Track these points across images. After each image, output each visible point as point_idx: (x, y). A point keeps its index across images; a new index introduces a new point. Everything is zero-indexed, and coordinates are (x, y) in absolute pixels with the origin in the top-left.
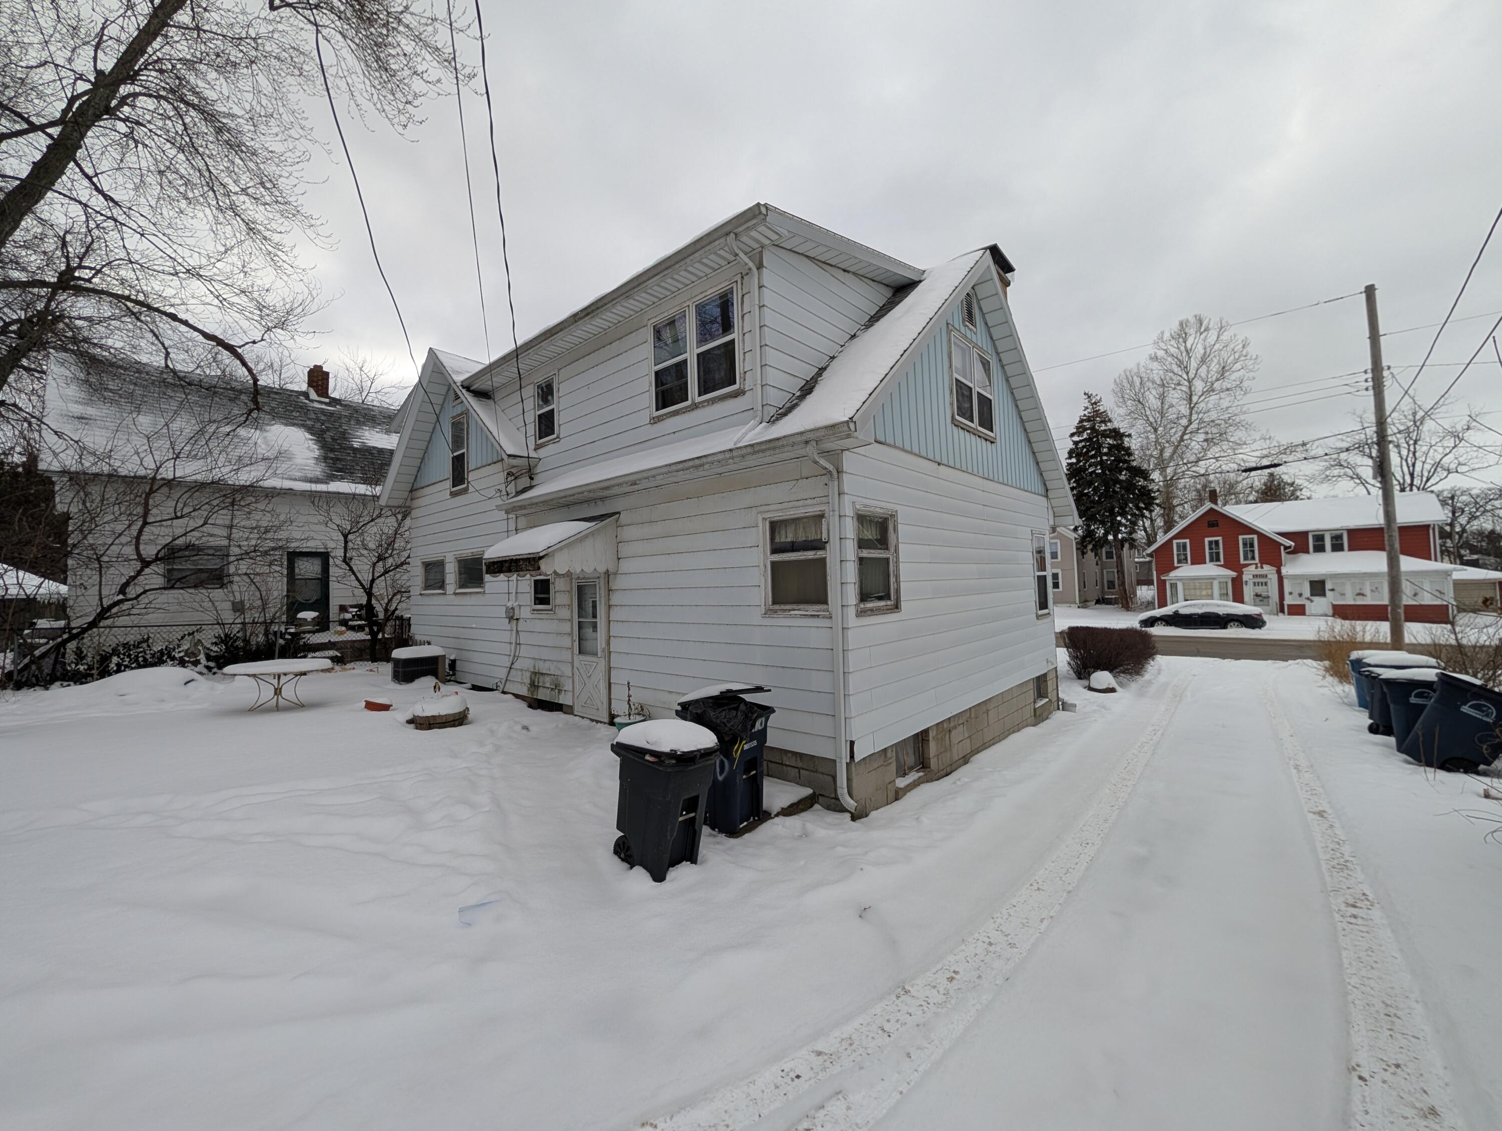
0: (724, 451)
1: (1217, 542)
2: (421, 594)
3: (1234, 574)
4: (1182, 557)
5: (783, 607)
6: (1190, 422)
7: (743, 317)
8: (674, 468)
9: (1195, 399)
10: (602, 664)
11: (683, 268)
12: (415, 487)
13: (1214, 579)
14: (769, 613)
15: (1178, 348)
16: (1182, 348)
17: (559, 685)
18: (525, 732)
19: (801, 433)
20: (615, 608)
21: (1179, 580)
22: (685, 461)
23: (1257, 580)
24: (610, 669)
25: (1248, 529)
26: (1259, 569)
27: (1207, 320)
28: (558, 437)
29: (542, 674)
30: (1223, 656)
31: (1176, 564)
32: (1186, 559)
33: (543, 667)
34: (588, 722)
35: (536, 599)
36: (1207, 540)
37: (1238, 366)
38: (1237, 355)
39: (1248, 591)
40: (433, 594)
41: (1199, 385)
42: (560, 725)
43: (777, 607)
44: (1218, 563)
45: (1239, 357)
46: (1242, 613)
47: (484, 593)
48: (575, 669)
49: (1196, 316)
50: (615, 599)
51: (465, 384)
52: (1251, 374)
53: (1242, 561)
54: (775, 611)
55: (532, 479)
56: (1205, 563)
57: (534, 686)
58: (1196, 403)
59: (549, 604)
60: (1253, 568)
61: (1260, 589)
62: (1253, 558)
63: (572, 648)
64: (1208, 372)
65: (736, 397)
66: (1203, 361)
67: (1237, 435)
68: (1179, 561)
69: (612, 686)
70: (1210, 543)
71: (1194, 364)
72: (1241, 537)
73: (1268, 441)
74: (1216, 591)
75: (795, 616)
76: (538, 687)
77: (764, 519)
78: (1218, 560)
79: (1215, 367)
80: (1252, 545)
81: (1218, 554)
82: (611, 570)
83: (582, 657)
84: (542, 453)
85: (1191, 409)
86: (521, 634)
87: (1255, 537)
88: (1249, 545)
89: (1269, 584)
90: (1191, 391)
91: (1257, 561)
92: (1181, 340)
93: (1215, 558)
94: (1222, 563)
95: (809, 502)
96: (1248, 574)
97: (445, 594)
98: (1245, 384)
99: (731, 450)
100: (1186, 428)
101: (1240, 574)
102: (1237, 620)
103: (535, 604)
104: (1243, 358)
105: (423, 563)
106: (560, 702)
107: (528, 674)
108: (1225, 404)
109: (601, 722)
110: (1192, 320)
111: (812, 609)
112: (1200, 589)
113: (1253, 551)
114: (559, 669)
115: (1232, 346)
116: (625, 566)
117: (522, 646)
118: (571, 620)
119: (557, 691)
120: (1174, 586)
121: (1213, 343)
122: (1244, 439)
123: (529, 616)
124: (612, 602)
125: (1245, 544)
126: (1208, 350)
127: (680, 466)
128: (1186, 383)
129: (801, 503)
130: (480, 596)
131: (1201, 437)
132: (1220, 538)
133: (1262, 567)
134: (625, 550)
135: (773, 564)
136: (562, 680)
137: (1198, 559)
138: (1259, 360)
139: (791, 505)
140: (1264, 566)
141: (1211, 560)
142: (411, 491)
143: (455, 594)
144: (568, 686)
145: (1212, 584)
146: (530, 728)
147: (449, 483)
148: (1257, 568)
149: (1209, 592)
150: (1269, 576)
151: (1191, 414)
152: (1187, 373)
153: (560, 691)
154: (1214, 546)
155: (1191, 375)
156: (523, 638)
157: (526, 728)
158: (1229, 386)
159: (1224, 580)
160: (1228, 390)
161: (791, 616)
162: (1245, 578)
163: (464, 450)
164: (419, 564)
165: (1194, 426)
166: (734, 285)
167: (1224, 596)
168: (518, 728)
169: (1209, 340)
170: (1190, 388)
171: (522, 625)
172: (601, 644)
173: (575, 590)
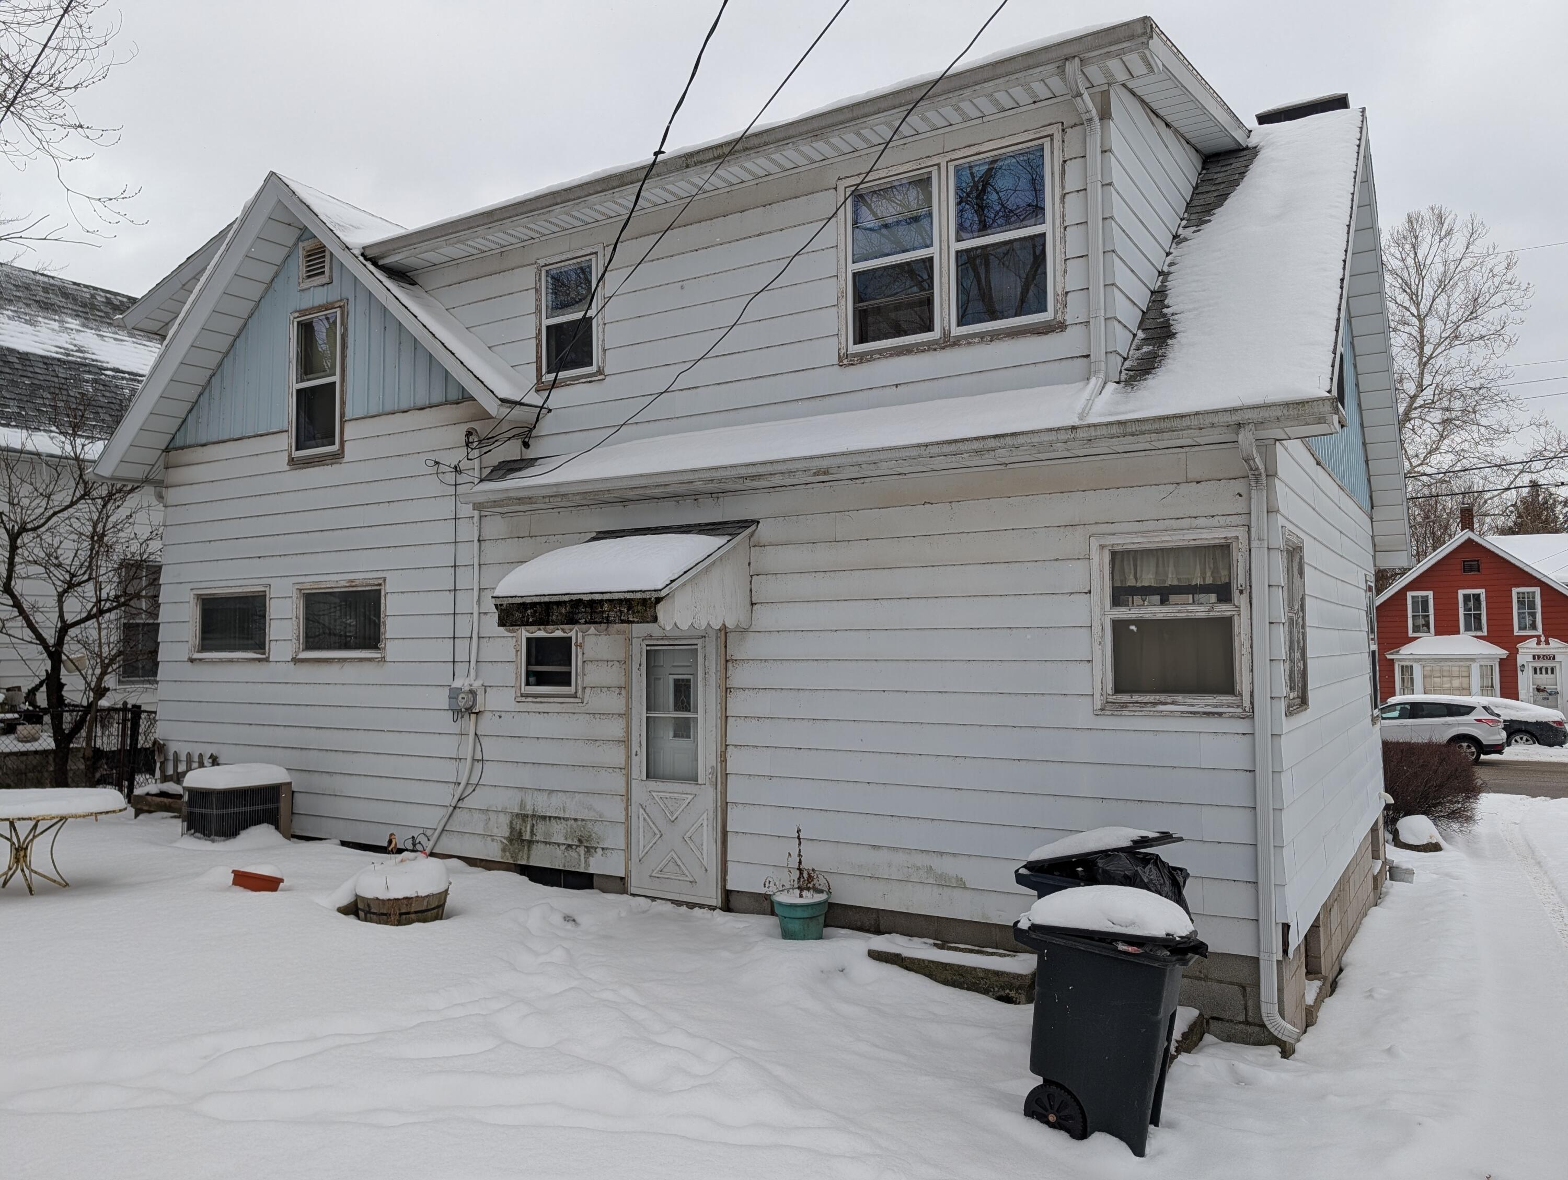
0: (1059, 429)
1: (1477, 597)
2: (192, 660)
3: (1502, 653)
4: (1421, 621)
5: (1136, 698)
6: (1421, 388)
7: (1063, 197)
8: (934, 450)
9: (1428, 349)
10: (707, 797)
11: (954, 101)
12: (179, 442)
13: (1473, 660)
14: (1107, 708)
15: (1403, 260)
16: (1410, 261)
17: (589, 838)
18: (570, 926)
19: (1234, 410)
20: (741, 695)
21: (1416, 660)
22: (963, 440)
23: (1538, 664)
24: (724, 807)
25: (1525, 577)
26: (1543, 645)
27: (1452, 216)
28: (600, 371)
29: (544, 818)
30: (1533, 793)
31: (1411, 634)
32: (1427, 625)
33: (544, 805)
34: (669, 906)
35: (528, 674)
36: (1461, 593)
37: (1497, 299)
38: (1497, 281)
39: (1525, 682)
40: (231, 661)
41: (1434, 327)
42: (623, 914)
43: (1124, 698)
44: (1479, 634)
45: (1501, 283)
46: (1534, 720)
47: (383, 659)
48: (634, 808)
49: (1433, 209)
50: (739, 676)
51: (370, 253)
52: (1518, 315)
53: (1516, 632)
54: (1124, 705)
55: (526, 445)
56: (1458, 633)
57: (517, 839)
58: (1430, 358)
59: (569, 684)
60: (1532, 643)
61: (1544, 680)
62: (1534, 627)
63: (627, 769)
64: (1449, 305)
65: (1046, 333)
66: (1443, 285)
67: (1493, 416)
68: (1416, 629)
69: (730, 837)
70: (1467, 598)
71: (1428, 291)
72: (1515, 591)
73: (1543, 429)
74: (1476, 682)
75: (1171, 714)
76: (530, 842)
77: (1102, 547)
78: (1479, 628)
79: (1459, 296)
80: (1532, 605)
81: (1478, 618)
82: (730, 625)
83: (652, 784)
84: (558, 398)
85: (1423, 365)
86: (484, 741)
87: (1537, 590)
88: (1526, 603)
89: (1558, 670)
90: (1422, 336)
91: (1540, 631)
92: (1408, 247)
93: (1474, 623)
94: (1485, 633)
95: (1202, 522)
96: (1526, 652)
97: (267, 660)
98: (1508, 331)
99: (1074, 428)
100: (1414, 398)
101: (1514, 652)
102: (1527, 732)
103: (528, 684)
104: (1506, 287)
105: (198, 596)
106: (591, 871)
107: (504, 820)
108: (1476, 362)
109: (702, 906)
110: (1427, 214)
111: (1203, 702)
112: (1451, 676)
113: (1533, 615)
114: (590, 808)
115: (1490, 266)
116: (765, 618)
117: (487, 765)
118: (627, 715)
119: (582, 850)
120: (1407, 670)
121: (1459, 256)
122: (1505, 424)
123: (512, 706)
124: (732, 683)
125: (1521, 603)
126: (1452, 267)
127: (946, 449)
128: (1415, 321)
129: (1185, 523)
130: (368, 668)
131: (1436, 416)
132: (1481, 591)
133: (1547, 643)
134: (766, 588)
135: (1119, 626)
136: (597, 829)
137: (1447, 627)
138: (1531, 290)
139: (1162, 525)
140: (1551, 640)
141: (1468, 628)
142: (167, 450)
143: (295, 660)
144: (614, 838)
145: (1469, 667)
146: (578, 919)
147: (286, 442)
148: (1539, 643)
149: (1465, 680)
150: (1558, 658)
151: (1422, 374)
152: (1418, 305)
153: (589, 850)
154: (1471, 604)
155: (1424, 308)
156: (491, 749)
157: (569, 919)
158: (1484, 332)
159: (1489, 663)
160: (1481, 337)
161: (1162, 715)
162: (1522, 659)
163: (336, 378)
164: (190, 597)
165: (1428, 394)
166: (1047, 143)
167: (1487, 689)
168: (557, 919)
169: (1452, 251)
170: (1421, 330)
171: (487, 724)
172: (706, 759)
173: (639, 658)
